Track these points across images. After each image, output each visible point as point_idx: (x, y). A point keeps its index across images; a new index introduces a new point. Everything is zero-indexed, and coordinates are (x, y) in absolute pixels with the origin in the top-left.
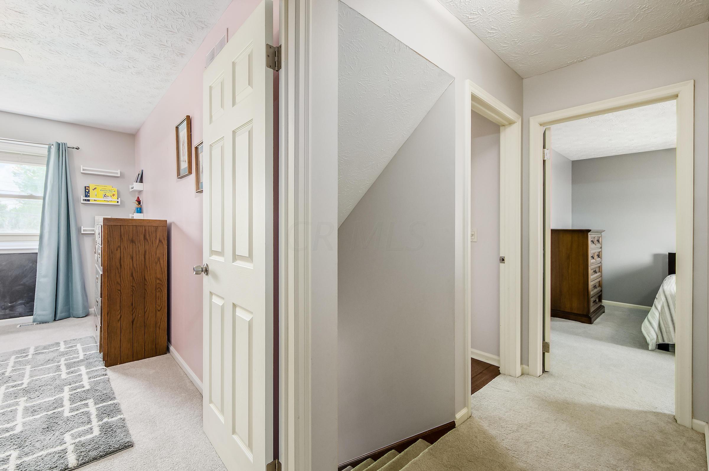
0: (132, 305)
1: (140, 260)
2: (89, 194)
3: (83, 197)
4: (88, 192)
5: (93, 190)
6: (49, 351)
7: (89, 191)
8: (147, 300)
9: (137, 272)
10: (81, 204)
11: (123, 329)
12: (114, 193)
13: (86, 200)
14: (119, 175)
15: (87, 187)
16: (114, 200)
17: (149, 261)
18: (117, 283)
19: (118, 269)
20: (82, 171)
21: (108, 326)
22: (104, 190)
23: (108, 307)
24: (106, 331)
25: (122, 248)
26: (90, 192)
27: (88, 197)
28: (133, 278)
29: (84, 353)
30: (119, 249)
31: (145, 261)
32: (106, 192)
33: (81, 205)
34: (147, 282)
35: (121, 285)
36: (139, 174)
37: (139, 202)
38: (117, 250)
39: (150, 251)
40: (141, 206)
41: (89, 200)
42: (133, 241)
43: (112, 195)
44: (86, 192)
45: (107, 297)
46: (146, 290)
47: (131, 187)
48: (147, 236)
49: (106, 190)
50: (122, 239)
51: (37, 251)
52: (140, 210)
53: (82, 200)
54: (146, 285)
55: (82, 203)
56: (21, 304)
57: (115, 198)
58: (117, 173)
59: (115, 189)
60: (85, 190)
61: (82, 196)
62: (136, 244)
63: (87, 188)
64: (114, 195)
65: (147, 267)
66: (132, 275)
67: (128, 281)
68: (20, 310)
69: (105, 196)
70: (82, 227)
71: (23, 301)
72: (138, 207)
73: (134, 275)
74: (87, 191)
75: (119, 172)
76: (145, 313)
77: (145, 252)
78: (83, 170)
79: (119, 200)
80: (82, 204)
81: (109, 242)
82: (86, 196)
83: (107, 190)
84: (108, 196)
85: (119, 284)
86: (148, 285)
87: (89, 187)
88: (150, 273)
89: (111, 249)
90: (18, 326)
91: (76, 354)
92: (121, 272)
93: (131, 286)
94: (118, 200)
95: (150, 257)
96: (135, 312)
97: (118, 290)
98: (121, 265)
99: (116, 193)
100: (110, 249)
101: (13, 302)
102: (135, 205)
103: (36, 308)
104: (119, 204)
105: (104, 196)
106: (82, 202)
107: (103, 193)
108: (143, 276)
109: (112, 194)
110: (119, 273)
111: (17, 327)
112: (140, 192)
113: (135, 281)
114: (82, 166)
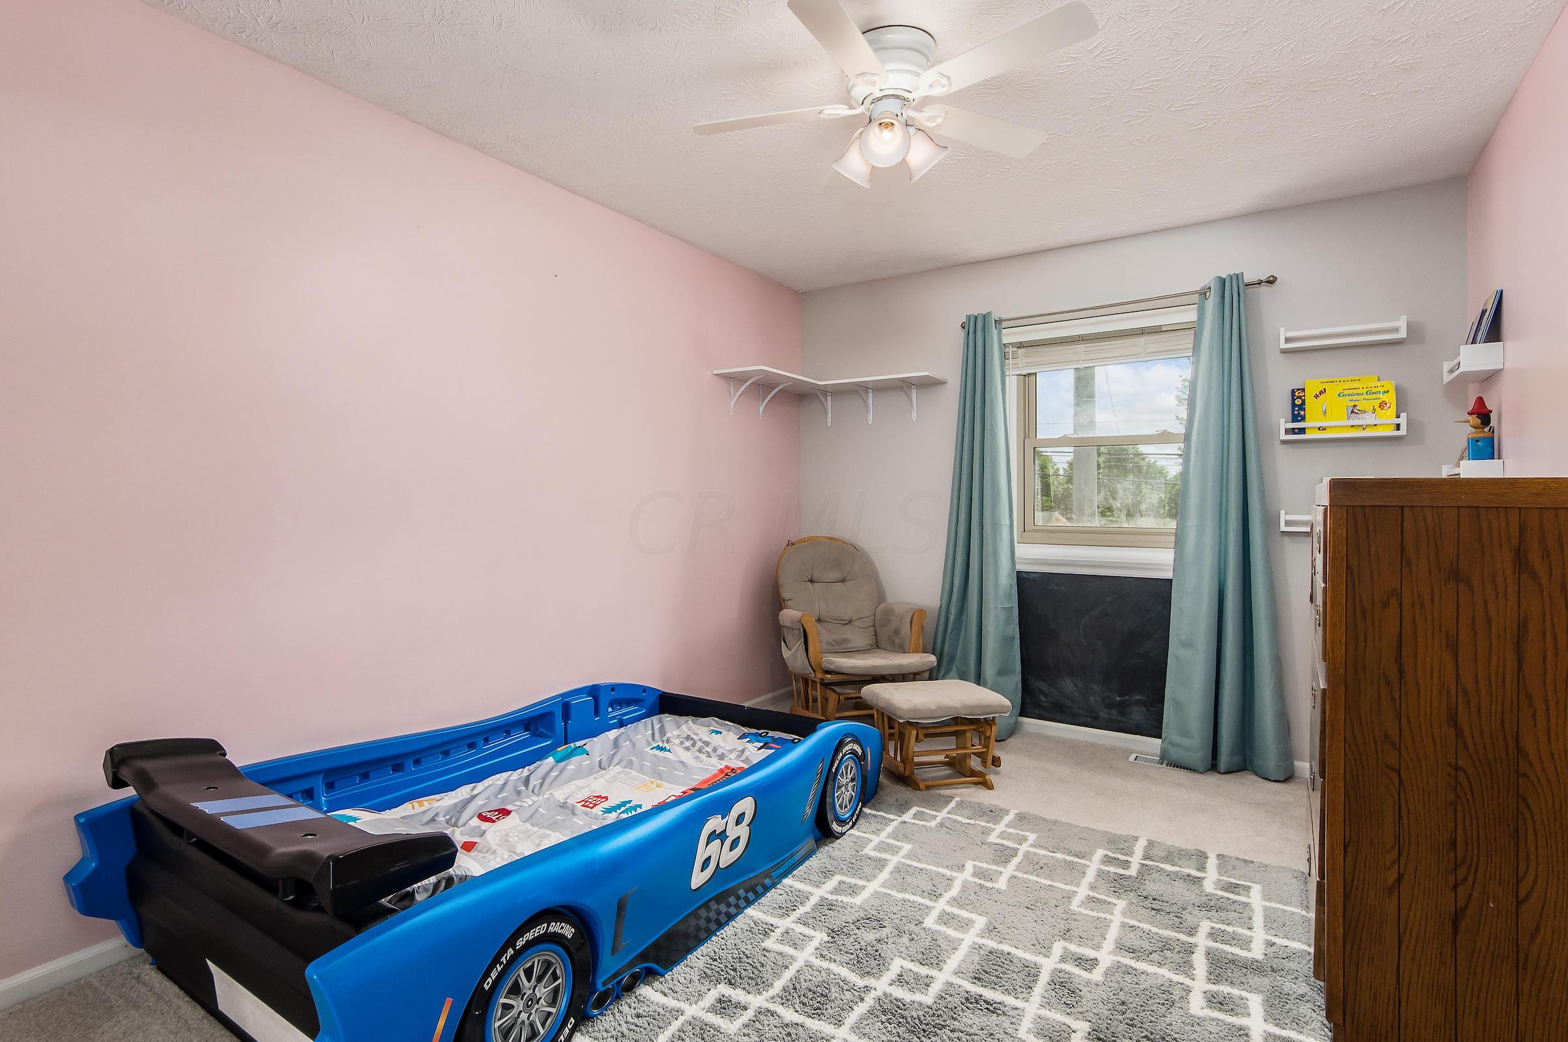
0: (1453, 844)
1: (1494, 660)
2: (1302, 413)
3: (1284, 424)
4: (1302, 407)
5: (1316, 396)
6: (1176, 873)
7: (1303, 402)
8: (1532, 849)
9: (1479, 710)
10: (1277, 443)
11: (1408, 934)
12: (1385, 398)
13: (1293, 431)
14: (1403, 334)
15: (1298, 390)
16: (1383, 422)
17: (1545, 673)
18: (1386, 737)
19: (1388, 682)
20: (1284, 346)
21: (1346, 896)
22: (1350, 392)
23: (1347, 823)
24: (1340, 913)
25: (1406, 601)
26: (1307, 406)
27: (1299, 421)
28: (1459, 733)
29: (1269, 938)
30: (1394, 601)
31: (1520, 668)
32: (1354, 398)
33: (1281, 450)
34: (1531, 765)
35: (1404, 752)
36: (1484, 312)
37: (1482, 414)
38: (1385, 605)
39: (1548, 623)
40: (1492, 430)
41: (1302, 431)
42: (1455, 575)
43: (1377, 407)
44: (1294, 405)
45: (1341, 784)
46: (1524, 800)
47: (1446, 366)
48: (1535, 557)
49: (1355, 391)
50: (1409, 563)
51: (1168, 575)
52: (1486, 448)
53: (1282, 432)
54: (1526, 776)
55: (1284, 442)
56: (1139, 703)
57: (1388, 416)
58: (1396, 330)
59: (1390, 385)
60: (1293, 400)
61: (1282, 421)
62: (1471, 588)
63: (1296, 394)
64: (1382, 405)
65: (1529, 697)
66: (1453, 720)
67: (1434, 741)
68: (1138, 718)
69: (1352, 412)
70: (1282, 513)
71: (1143, 696)
72: (1482, 435)
73: (1463, 719)
74: (1298, 402)
75: (1402, 323)
76: (1519, 903)
77: (1522, 628)
78: (1287, 340)
79: (1403, 420)
80: (1286, 446)
81: (1352, 574)
82: (1296, 418)
83: (1361, 391)
84: (1364, 412)
85: (1394, 744)
86: (1535, 781)
87: (1303, 390)
88: (1548, 730)
89: (1361, 601)
90: (1133, 756)
91: (1242, 927)
92: (1404, 699)
93: (1450, 765)
94: (1398, 421)
95: (1550, 655)
96: (1465, 879)
97: (1386, 765)
98: (1401, 671)
99: (1391, 398)
100: (1358, 599)
101: (1124, 695)
102: (1464, 430)
103: (1168, 723)
104: (1403, 431)
105: (1349, 412)
106: (1284, 437)
107: (1347, 402)
108: (1514, 733)
109: (1377, 403)
110: (1393, 700)
111: (1130, 760)
112: (1489, 378)
113: (1466, 746)
114: (1282, 330)
